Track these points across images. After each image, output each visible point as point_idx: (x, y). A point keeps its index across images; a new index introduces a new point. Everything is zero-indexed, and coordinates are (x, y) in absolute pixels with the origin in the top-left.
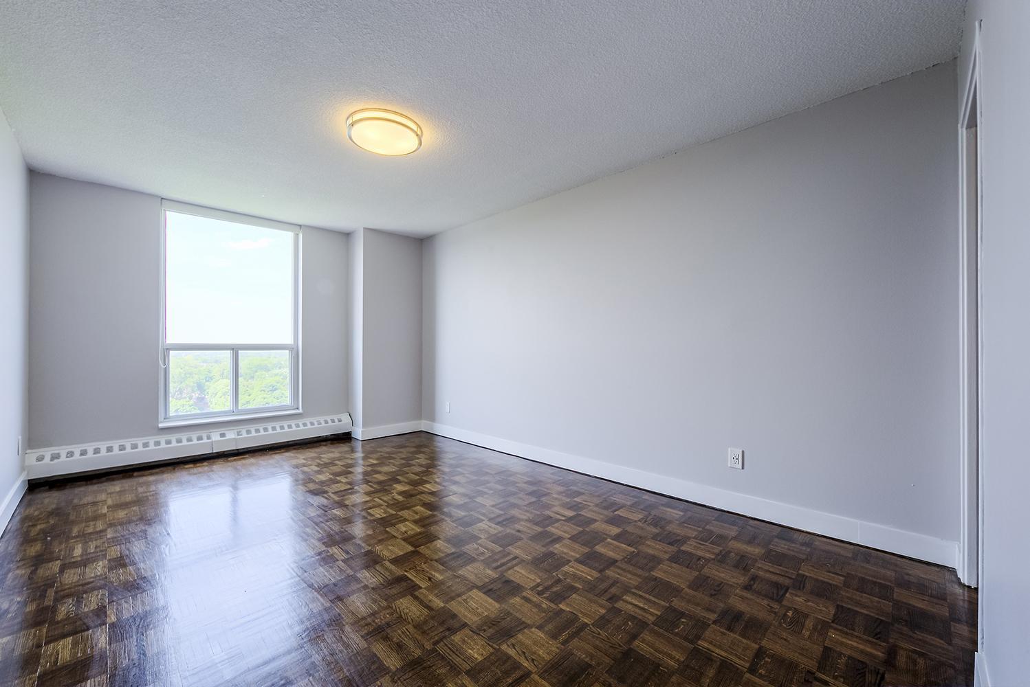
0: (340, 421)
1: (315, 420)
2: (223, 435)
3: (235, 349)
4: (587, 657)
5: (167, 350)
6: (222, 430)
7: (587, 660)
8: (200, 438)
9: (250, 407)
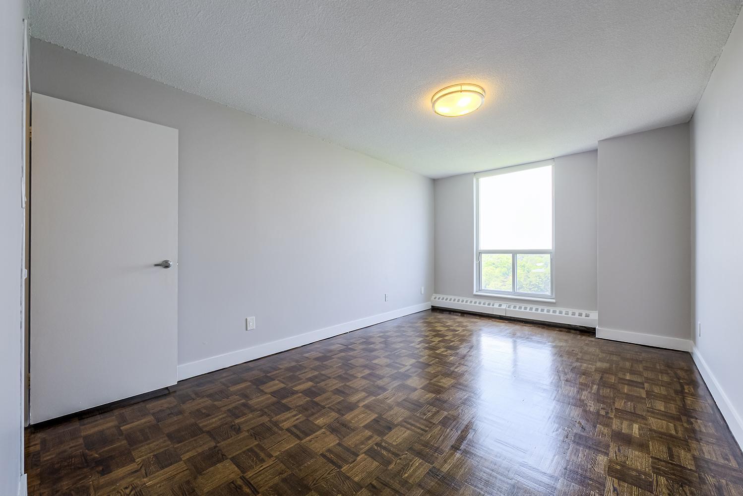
0: (587, 316)
1: (564, 311)
2: (500, 305)
3: (514, 253)
4: (308, 465)
5: (480, 253)
6: (501, 302)
7: (306, 465)
8: (489, 304)
9: (521, 291)
